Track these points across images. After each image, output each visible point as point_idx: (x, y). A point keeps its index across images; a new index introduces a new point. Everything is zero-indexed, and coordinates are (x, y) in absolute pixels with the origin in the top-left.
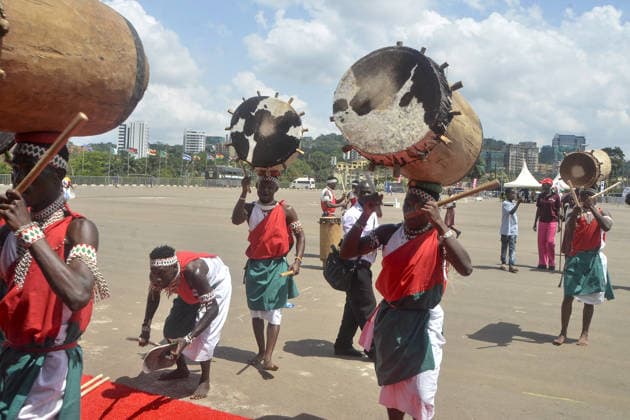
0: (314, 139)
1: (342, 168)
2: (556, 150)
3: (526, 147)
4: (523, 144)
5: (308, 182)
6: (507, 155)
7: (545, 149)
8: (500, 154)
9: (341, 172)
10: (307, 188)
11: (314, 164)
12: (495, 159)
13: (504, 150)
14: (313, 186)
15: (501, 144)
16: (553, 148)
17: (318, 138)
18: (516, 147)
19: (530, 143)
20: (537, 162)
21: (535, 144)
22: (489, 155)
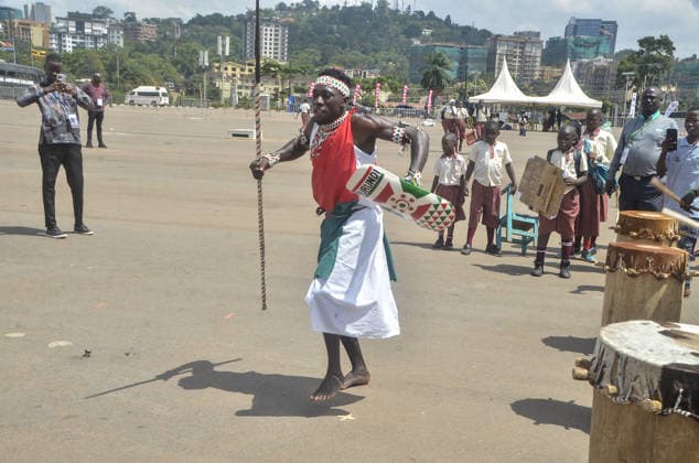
0: (185, 22)
1: (230, 72)
2: (570, 44)
3: (523, 40)
4: (519, 35)
5: (157, 94)
6: (492, 54)
7: (553, 42)
8: (482, 50)
9: (228, 78)
10: (154, 103)
11: (184, 66)
12: (474, 60)
13: (488, 44)
14: (165, 100)
15: (485, 34)
16: (565, 41)
17: (193, 21)
18: (508, 40)
19: (530, 33)
20: (538, 64)
21: (538, 34)
22: (463, 51)
